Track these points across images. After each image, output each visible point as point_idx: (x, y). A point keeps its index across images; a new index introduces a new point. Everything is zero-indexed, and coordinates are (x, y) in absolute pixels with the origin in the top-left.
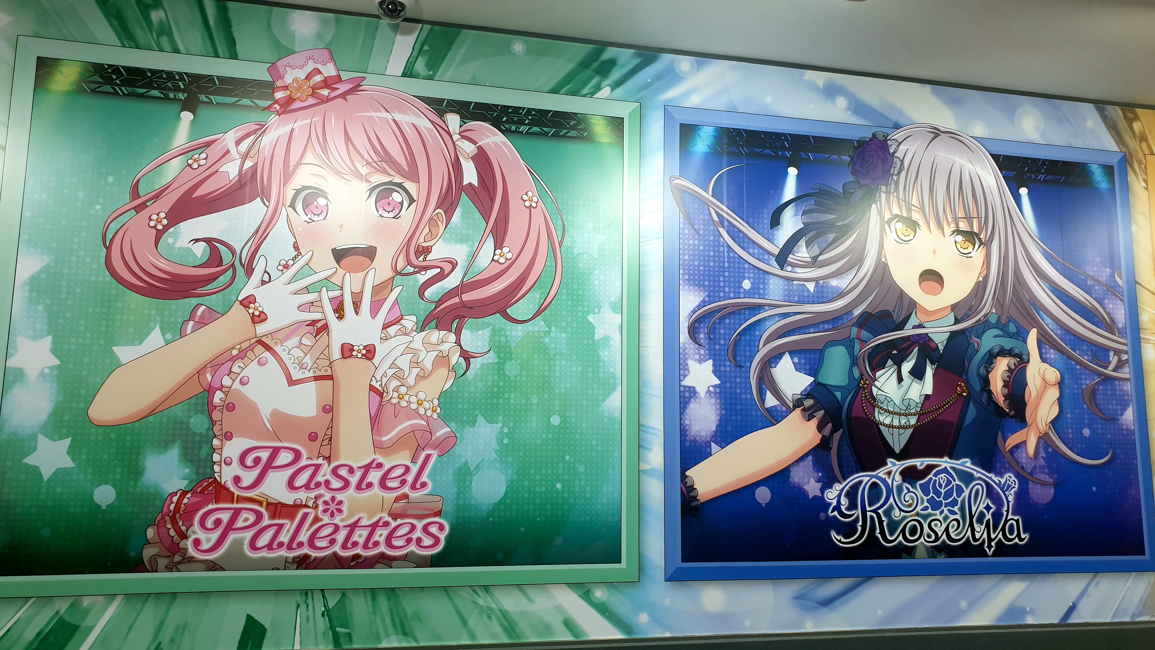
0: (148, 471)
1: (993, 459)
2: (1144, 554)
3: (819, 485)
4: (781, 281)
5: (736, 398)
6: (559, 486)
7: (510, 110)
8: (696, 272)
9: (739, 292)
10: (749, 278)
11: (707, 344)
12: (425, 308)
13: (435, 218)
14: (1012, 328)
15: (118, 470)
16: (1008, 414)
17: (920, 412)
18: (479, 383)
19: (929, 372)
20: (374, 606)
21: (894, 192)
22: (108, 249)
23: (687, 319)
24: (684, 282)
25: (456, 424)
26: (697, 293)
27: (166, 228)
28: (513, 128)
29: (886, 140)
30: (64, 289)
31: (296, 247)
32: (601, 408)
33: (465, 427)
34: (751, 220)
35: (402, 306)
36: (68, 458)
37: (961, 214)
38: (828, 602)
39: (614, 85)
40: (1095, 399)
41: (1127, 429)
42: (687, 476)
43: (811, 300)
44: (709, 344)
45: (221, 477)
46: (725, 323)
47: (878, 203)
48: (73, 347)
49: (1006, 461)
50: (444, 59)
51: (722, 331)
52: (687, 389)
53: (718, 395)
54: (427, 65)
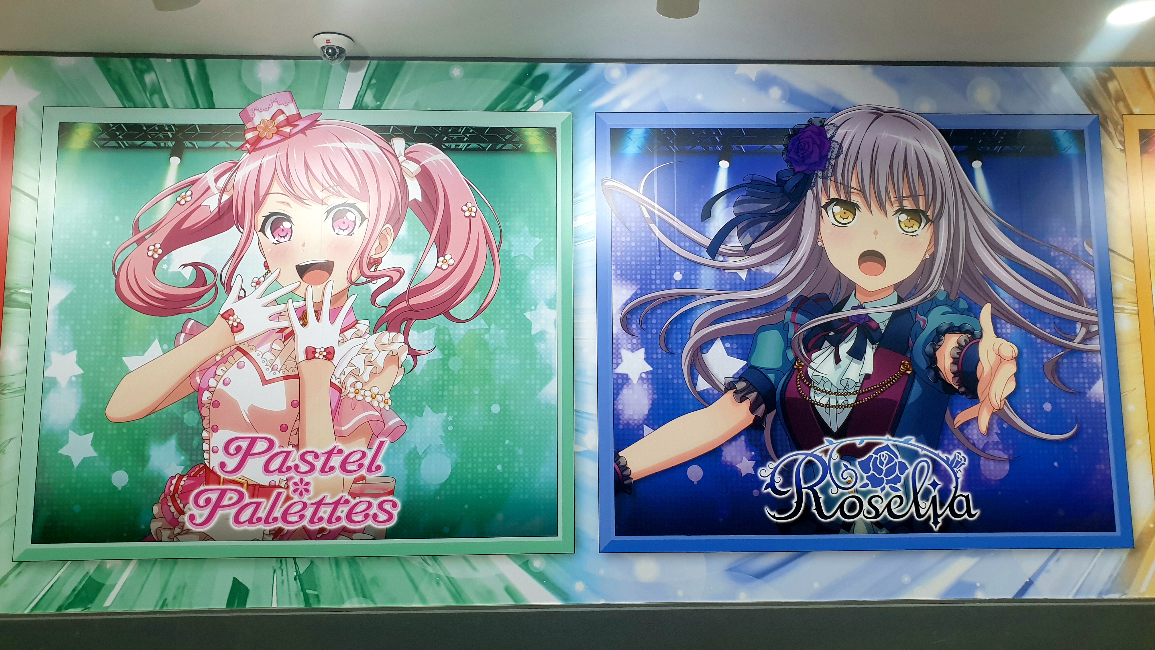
0: (152, 459)
1: (941, 437)
2: (1114, 530)
3: (753, 463)
4: (712, 271)
5: (668, 384)
6: (499, 467)
7: (450, 131)
8: (628, 267)
9: (671, 284)
10: (680, 270)
11: (639, 334)
12: (376, 313)
13: (384, 232)
14: (963, 305)
15: (130, 458)
16: (957, 391)
17: (859, 391)
18: (426, 378)
19: (870, 351)
20: (337, 572)
21: (831, 176)
22: (117, 276)
23: (620, 311)
24: (616, 277)
25: (406, 414)
26: (629, 287)
27: (161, 256)
28: (453, 146)
29: (823, 126)
30: (84, 312)
31: (266, 266)
32: (538, 397)
33: (414, 417)
34: (682, 215)
35: (357, 311)
36: (91, 449)
37: (905, 192)
38: (761, 575)
39: (546, 98)
40: (1058, 372)
41: (1096, 403)
42: (620, 457)
43: (743, 287)
44: (641, 334)
45: (209, 463)
46: (656, 313)
47: (814, 188)
48: (92, 358)
49: (955, 437)
50: (390, 89)
51: (654, 321)
52: (620, 376)
53: (650, 381)
54: (375, 97)
